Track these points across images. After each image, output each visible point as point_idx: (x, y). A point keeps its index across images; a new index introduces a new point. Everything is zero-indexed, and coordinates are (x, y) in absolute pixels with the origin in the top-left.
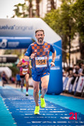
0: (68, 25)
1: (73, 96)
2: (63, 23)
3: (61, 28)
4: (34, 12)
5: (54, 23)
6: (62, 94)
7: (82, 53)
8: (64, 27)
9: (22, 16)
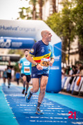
0: (68, 28)
1: (70, 95)
2: (64, 26)
3: (62, 31)
4: (38, 15)
5: (55, 25)
6: (60, 93)
7: (80, 55)
9: (26, 18)
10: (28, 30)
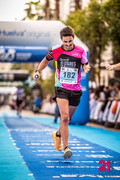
0: (98, 31)
1: (103, 127)
2: (91, 28)
3: (88, 35)
5: (78, 28)
8: (92, 34)
9: (36, 17)
10: (40, 35)
